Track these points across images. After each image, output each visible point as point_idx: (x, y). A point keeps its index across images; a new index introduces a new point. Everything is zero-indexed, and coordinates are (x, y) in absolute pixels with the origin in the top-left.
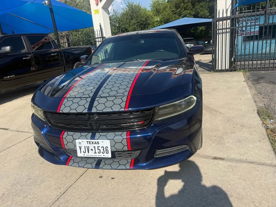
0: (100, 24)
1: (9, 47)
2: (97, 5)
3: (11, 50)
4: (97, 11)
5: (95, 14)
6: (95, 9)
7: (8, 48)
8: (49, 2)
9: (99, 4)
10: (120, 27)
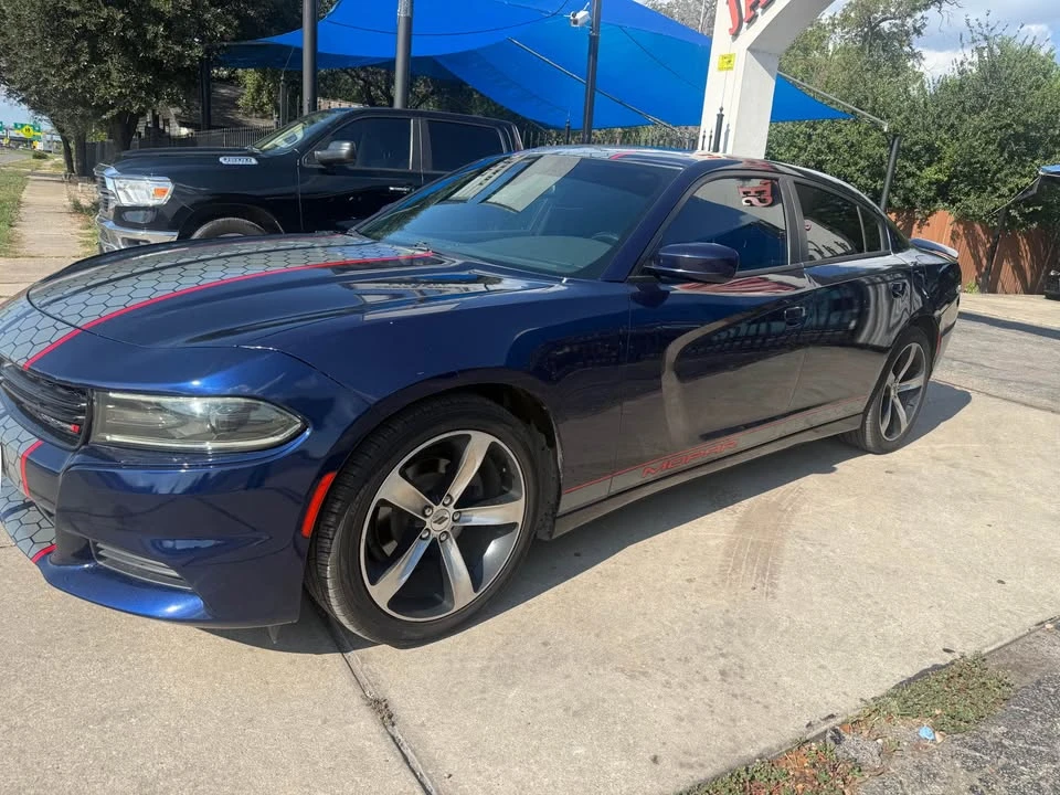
0: (721, 110)
1: (348, 144)
2: (735, 34)
3: (352, 154)
4: (728, 60)
5: (720, 69)
6: (723, 54)
7: (346, 147)
8: (592, 17)
9: (742, 32)
10: (895, 136)
